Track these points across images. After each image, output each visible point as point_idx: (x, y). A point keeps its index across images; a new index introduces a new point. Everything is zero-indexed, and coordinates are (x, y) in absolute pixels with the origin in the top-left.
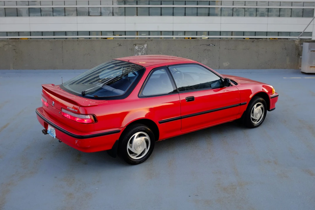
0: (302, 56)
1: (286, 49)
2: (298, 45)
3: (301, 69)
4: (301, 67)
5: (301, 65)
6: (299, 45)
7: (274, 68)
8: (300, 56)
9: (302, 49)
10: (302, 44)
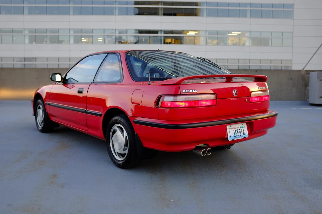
0: (308, 86)
1: (291, 79)
2: (304, 75)
3: (308, 101)
4: (308, 98)
5: (308, 96)
6: (306, 75)
7: (280, 99)
8: (307, 87)
9: (309, 79)
10: (309, 74)
